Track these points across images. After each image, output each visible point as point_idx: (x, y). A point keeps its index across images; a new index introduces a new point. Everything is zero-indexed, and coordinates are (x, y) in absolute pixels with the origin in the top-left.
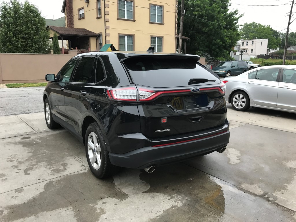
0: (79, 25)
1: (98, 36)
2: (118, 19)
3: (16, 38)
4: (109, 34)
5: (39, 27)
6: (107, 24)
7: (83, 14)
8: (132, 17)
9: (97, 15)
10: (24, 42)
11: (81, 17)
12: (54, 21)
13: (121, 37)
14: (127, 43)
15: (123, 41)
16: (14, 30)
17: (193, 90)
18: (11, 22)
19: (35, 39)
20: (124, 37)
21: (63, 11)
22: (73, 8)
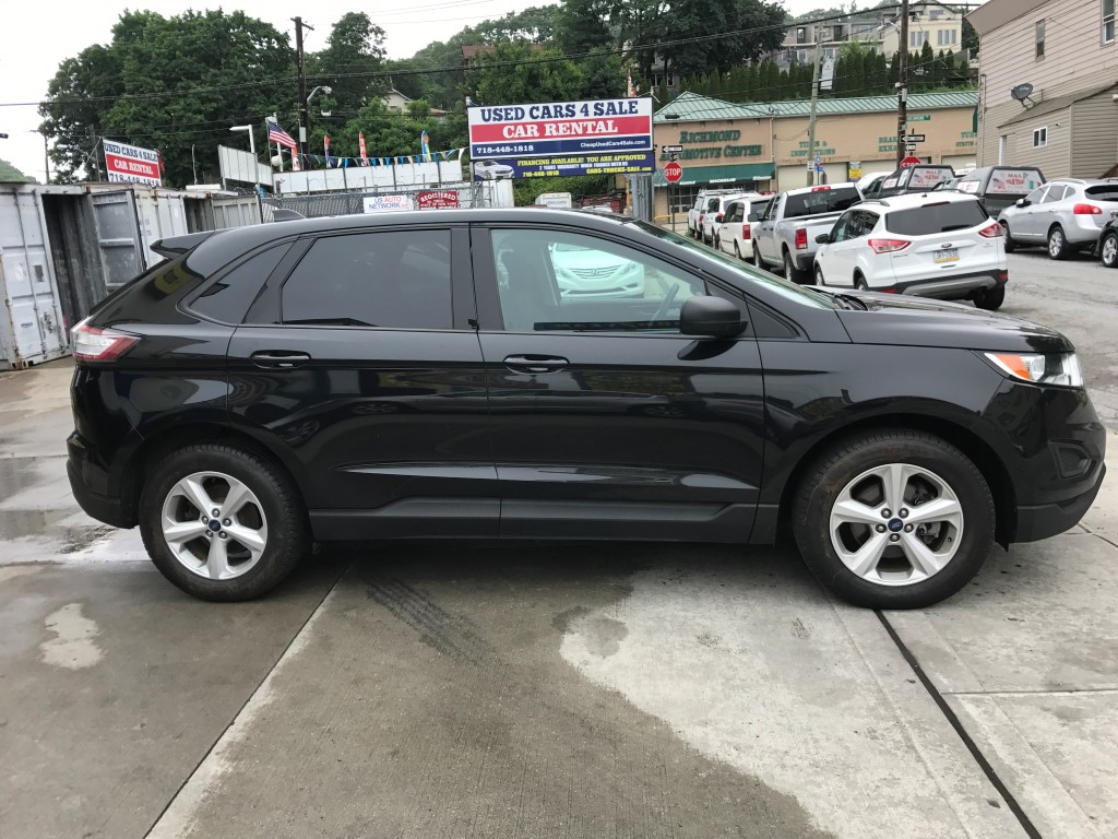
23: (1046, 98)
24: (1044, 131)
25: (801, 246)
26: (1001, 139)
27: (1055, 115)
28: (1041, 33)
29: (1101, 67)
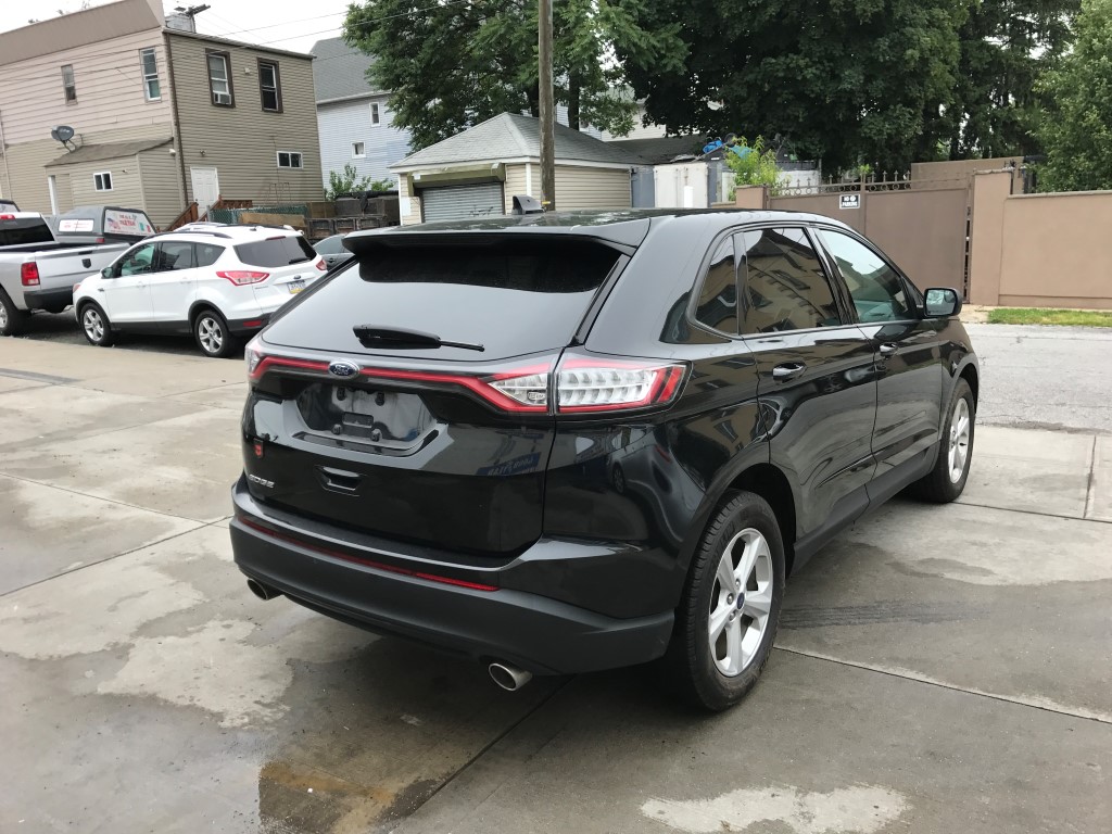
23: (87, 143)
24: (107, 177)
25: (31, 282)
26: (50, 179)
27: (113, 162)
28: (68, 77)
29: (149, 122)
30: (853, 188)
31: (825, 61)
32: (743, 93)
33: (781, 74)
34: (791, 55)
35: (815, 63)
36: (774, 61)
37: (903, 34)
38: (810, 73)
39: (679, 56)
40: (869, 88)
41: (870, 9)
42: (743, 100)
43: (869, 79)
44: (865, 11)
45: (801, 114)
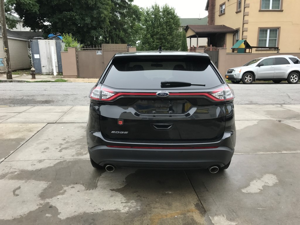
0: (219, 21)
1: (235, 32)
2: (260, 11)
3: (153, 39)
4: (247, 28)
5: (173, 28)
6: (246, 18)
7: (224, 9)
8: (279, 7)
9: (237, 9)
10: (158, 42)
11: (222, 13)
12: (200, 19)
13: (263, 31)
14: (269, 38)
15: (265, 35)
16: (152, 32)
17: (159, 94)
18: (150, 25)
19: (168, 39)
20: (267, 31)
21: (207, 8)
22: (215, 5)
30: (100, 49)
31: (80, 15)
32: (57, 21)
33: (69, 17)
34: (71, 12)
35: (78, 15)
36: (67, 13)
37: (99, 10)
38: (77, 17)
39: (37, 8)
40: (92, 23)
41: (92, 3)
42: (58, 23)
43: (92, 21)
44: (91, 3)
45: (75, 29)
